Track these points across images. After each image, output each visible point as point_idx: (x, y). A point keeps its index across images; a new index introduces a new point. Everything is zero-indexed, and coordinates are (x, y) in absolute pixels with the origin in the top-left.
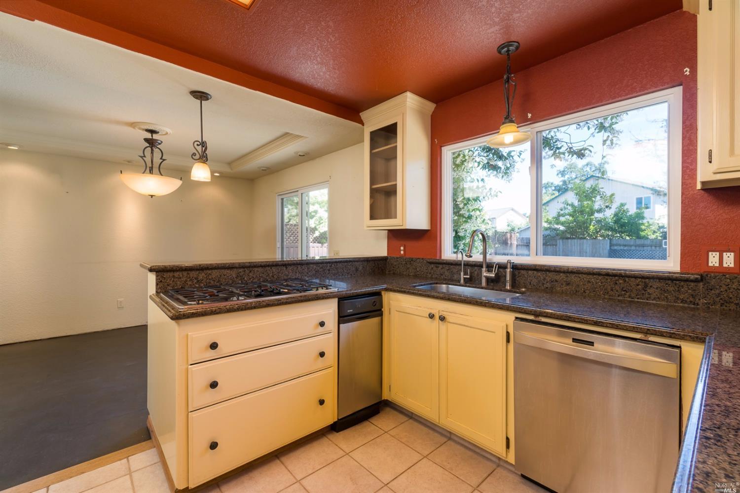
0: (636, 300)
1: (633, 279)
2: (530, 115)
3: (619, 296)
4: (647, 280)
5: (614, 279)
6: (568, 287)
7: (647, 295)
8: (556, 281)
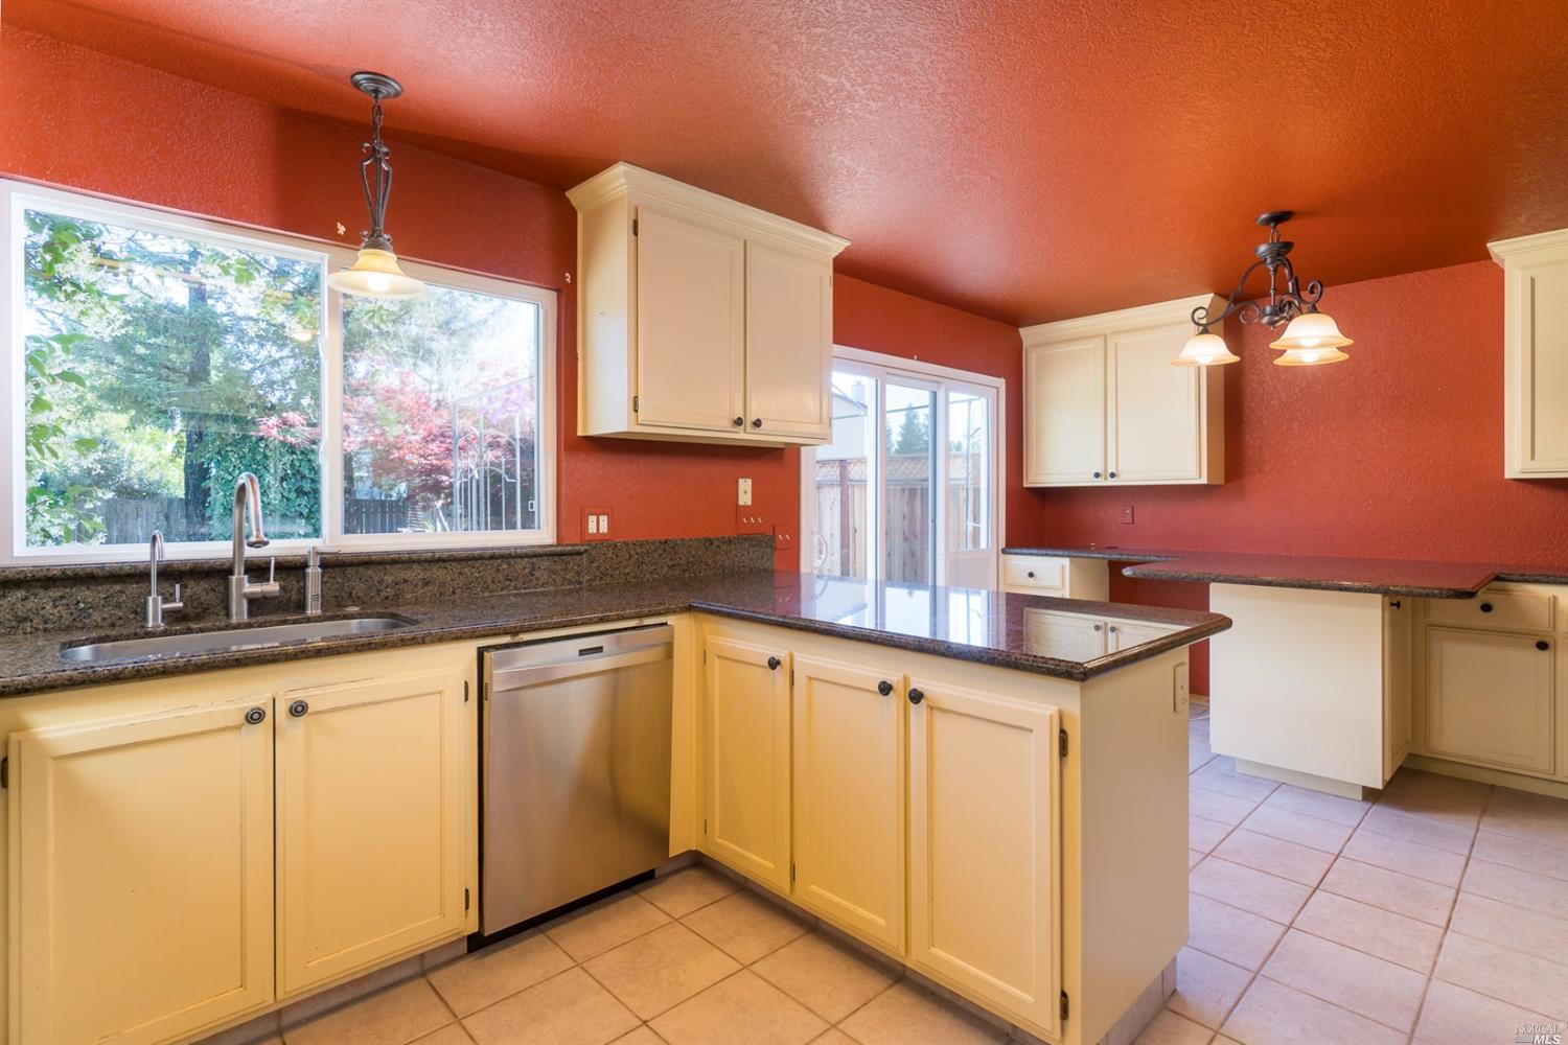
0: (523, 591)
1: (519, 560)
2: (342, 229)
3: (502, 590)
4: (535, 559)
5: (496, 563)
6: (426, 589)
7: (535, 582)
8: (405, 581)
